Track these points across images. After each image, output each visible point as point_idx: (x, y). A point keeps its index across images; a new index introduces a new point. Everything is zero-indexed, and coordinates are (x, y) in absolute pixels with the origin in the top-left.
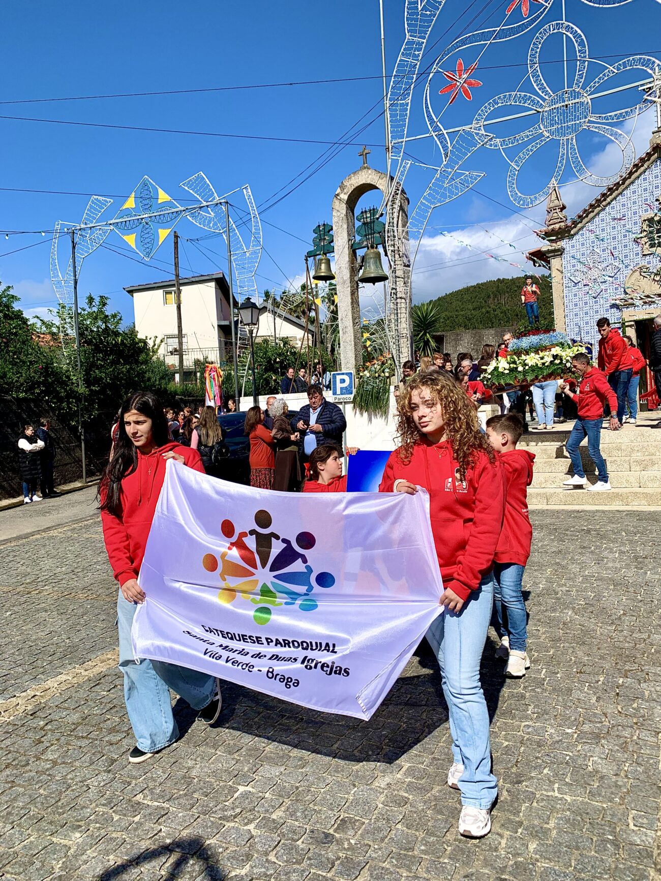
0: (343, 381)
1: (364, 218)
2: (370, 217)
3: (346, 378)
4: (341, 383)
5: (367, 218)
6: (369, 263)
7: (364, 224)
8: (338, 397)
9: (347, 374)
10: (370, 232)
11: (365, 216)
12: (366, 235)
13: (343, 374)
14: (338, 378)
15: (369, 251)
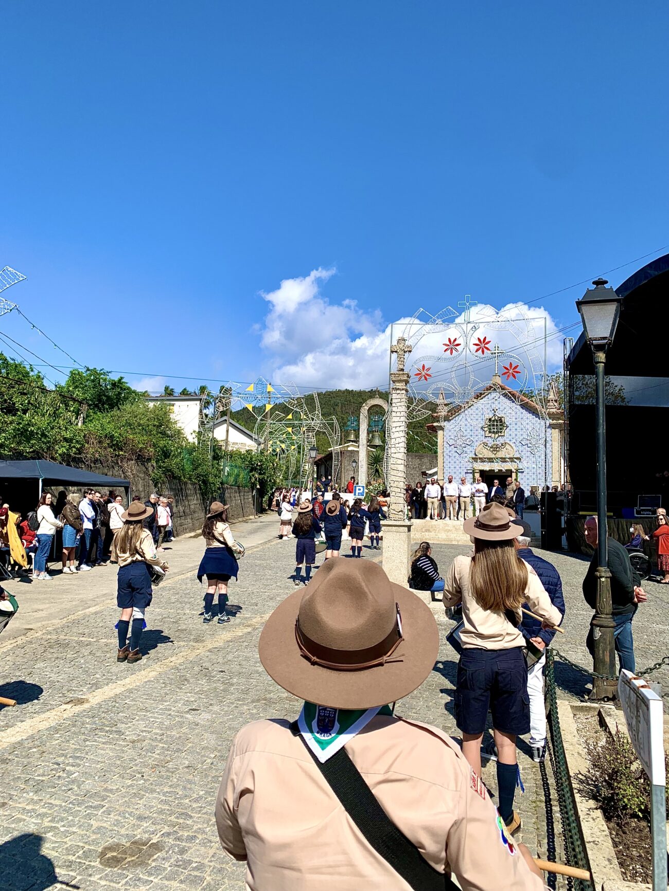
0: (360, 490)
2: (378, 418)
3: (362, 489)
8: (356, 497)
11: (375, 417)
14: (357, 488)
15: (376, 433)
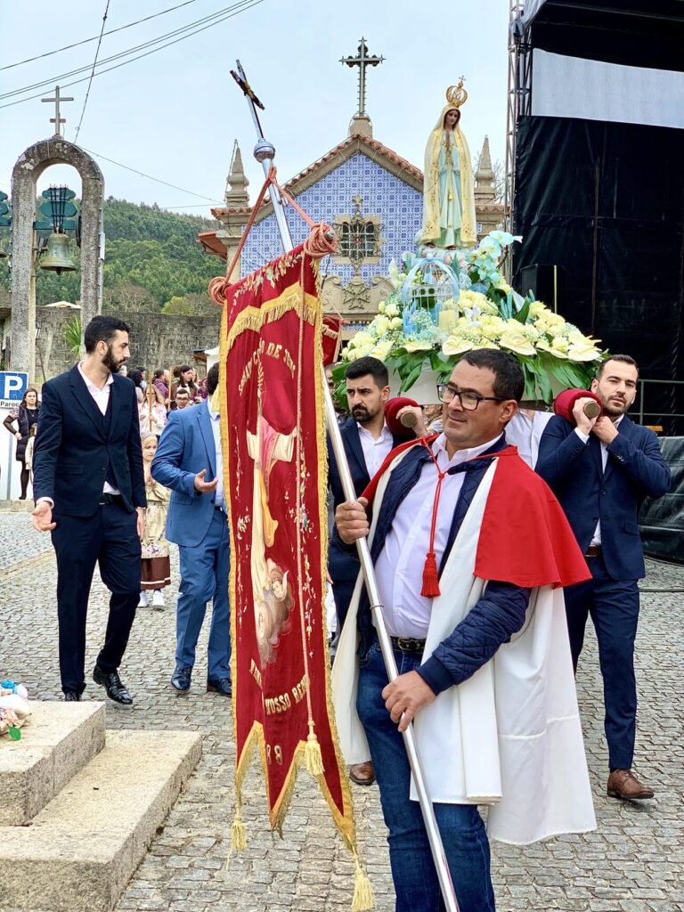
1: (52, 196)
2: (61, 196)
4: (11, 385)
5: (55, 196)
6: (56, 249)
7: (52, 203)
8: (6, 401)
9: (20, 375)
10: (58, 213)
11: (53, 194)
12: (53, 216)
13: (15, 375)
14: (8, 379)
15: (57, 235)
